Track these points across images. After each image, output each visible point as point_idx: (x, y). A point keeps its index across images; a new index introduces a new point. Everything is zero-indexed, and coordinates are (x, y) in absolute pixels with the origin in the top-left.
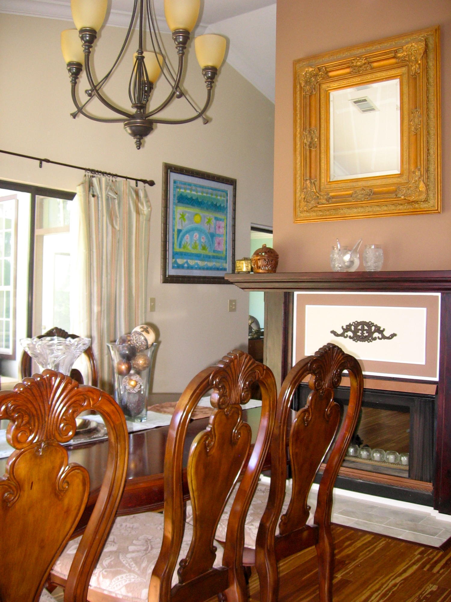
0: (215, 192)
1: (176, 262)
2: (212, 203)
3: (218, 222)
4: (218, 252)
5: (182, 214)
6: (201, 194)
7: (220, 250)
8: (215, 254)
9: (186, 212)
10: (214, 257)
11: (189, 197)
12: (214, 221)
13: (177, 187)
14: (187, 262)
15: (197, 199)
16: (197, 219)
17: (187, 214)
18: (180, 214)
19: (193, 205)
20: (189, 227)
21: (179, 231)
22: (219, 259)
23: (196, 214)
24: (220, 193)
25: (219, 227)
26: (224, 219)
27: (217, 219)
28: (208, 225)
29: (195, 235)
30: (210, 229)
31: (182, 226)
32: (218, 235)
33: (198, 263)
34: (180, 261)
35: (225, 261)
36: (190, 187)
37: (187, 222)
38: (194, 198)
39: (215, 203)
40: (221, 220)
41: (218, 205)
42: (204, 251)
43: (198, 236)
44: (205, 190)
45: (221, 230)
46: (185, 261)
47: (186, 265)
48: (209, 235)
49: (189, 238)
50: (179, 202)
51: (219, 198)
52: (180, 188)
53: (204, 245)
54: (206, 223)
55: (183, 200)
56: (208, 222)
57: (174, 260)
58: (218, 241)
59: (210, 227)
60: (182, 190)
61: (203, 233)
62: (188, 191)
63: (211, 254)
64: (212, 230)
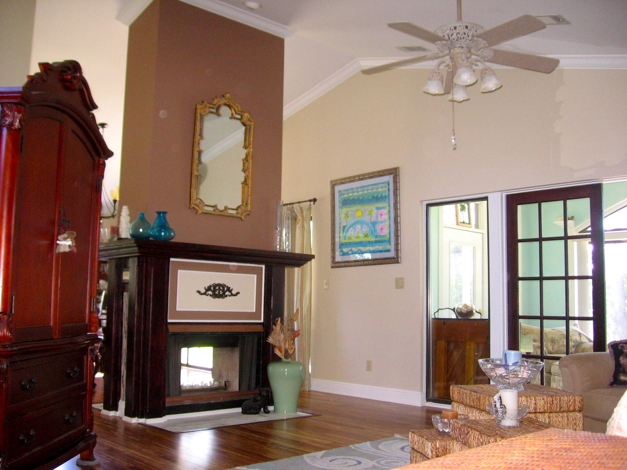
0: (375, 186)
1: (342, 251)
2: (373, 197)
3: (379, 211)
4: (381, 236)
5: (346, 213)
6: (361, 193)
7: (382, 235)
8: (377, 239)
9: (349, 211)
10: (376, 242)
11: (351, 198)
12: (376, 211)
13: (341, 195)
14: (351, 250)
15: (358, 198)
16: (359, 214)
17: (350, 213)
18: (345, 214)
19: (355, 204)
20: (352, 222)
21: (344, 227)
22: (382, 242)
23: (358, 210)
24: (380, 185)
25: (381, 215)
26: (386, 207)
27: (378, 209)
28: (369, 216)
29: (357, 227)
30: (371, 219)
31: (346, 223)
32: (380, 222)
33: (361, 249)
34: (345, 250)
35: (389, 243)
36: (352, 191)
37: (350, 219)
38: (355, 198)
39: (376, 196)
40: (383, 208)
41: (379, 196)
42: (366, 238)
43: (360, 227)
44: (365, 188)
45: (383, 217)
46: (350, 249)
47: (350, 252)
48: (370, 225)
49: (352, 230)
50: (343, 205)
51: (380, 190)
52: (344, 194)
53: (366, 233)
54: (367, 215)
55: (346, 203)
56: (369, 214)
57: (340, 250)
58: (380, 227)
59: (371, 217)
60: (346, 196)
61: (365, 223)
62: (351, 194)
63: (373, 239)
64: (374, 219)
